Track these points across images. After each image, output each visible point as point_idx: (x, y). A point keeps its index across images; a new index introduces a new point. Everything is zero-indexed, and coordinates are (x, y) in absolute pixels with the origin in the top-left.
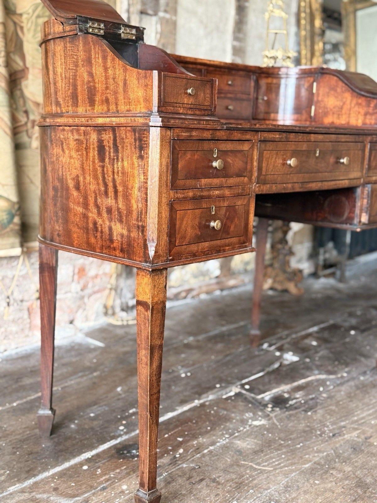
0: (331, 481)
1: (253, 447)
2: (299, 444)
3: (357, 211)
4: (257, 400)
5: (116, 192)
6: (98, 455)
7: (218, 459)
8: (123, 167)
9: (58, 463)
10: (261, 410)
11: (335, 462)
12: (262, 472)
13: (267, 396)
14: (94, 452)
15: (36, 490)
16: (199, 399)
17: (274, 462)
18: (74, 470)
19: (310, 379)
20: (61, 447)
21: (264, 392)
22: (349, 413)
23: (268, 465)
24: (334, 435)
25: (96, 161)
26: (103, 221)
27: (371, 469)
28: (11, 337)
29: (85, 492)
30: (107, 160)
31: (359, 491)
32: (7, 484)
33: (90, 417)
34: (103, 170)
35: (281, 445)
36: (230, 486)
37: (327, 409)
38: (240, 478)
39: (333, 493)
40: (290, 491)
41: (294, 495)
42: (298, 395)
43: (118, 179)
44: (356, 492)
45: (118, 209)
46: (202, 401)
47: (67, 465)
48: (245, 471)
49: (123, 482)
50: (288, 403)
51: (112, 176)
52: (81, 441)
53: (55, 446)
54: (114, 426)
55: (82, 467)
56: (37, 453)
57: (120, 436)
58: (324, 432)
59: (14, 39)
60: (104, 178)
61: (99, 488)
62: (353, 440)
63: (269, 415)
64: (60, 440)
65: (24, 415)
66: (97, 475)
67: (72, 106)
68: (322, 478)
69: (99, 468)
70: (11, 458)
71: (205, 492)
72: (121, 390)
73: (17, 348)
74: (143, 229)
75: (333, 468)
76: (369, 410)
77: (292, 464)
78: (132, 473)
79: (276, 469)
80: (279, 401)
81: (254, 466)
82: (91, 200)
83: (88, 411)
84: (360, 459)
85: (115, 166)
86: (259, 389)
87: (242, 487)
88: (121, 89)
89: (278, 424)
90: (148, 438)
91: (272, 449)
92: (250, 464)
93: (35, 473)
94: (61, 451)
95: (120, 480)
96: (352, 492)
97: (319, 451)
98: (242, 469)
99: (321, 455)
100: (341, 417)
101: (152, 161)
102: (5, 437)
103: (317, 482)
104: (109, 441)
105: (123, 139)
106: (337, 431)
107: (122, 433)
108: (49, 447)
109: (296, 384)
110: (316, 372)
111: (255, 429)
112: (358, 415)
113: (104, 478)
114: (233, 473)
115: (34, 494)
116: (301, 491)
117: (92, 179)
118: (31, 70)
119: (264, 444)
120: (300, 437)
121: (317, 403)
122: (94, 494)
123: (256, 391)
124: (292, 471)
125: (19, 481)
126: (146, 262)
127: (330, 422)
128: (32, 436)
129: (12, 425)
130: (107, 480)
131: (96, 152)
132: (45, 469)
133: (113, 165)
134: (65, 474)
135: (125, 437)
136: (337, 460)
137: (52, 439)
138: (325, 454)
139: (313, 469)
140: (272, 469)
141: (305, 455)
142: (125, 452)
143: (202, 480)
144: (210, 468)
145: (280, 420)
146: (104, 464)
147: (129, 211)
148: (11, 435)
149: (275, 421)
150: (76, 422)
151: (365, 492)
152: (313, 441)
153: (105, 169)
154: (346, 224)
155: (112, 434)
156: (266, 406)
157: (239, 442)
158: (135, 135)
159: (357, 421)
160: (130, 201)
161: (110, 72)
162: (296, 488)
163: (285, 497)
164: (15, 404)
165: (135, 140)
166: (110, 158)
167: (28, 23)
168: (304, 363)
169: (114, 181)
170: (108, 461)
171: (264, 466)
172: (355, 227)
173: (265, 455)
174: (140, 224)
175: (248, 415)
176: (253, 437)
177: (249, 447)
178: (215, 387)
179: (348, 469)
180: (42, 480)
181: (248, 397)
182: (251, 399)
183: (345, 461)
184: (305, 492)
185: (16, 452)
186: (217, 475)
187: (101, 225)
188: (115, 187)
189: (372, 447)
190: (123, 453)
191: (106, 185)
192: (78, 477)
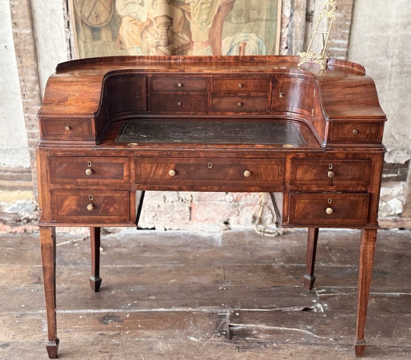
1: (163, 351)
6: (95, 314)
7: (134, 347)
9: (73, 309)
13: (239, 327)
18: (75, 316)
33: (130, 291)
37: (256, 354)
42: (263, 336)
46: (193, 310)
52: (102, 302)
54: (128, 302)
55: (80, 316)
59: (182, 22)
63: (209, 338)
66: (78, 323)
69: (84, 320)
89: (203, 346)
95: (80, 331)
107: (124, 308)
110: (309, 327)
111: (185, 342)
118: (195, 43)
119: (172, 352)
121: (258, 347)
123: (237, 320)
130: (76, 329)
134: (68, 316)
135: (120, 311)
142: (107, 319)
143: (107, 352)
144: (121, 349)
145: (209, 345)
146: (89, 320)
149: (205, 344)
150: (119, 290)
155: (119, 306)
157: (161, 344)
167: (194, 10)
170: (93, 319)
175: (199, 332)
176: (174, 345)
177: (161, 349)
182: (222, 323)
186: (118, 354)
190: (105, 319)
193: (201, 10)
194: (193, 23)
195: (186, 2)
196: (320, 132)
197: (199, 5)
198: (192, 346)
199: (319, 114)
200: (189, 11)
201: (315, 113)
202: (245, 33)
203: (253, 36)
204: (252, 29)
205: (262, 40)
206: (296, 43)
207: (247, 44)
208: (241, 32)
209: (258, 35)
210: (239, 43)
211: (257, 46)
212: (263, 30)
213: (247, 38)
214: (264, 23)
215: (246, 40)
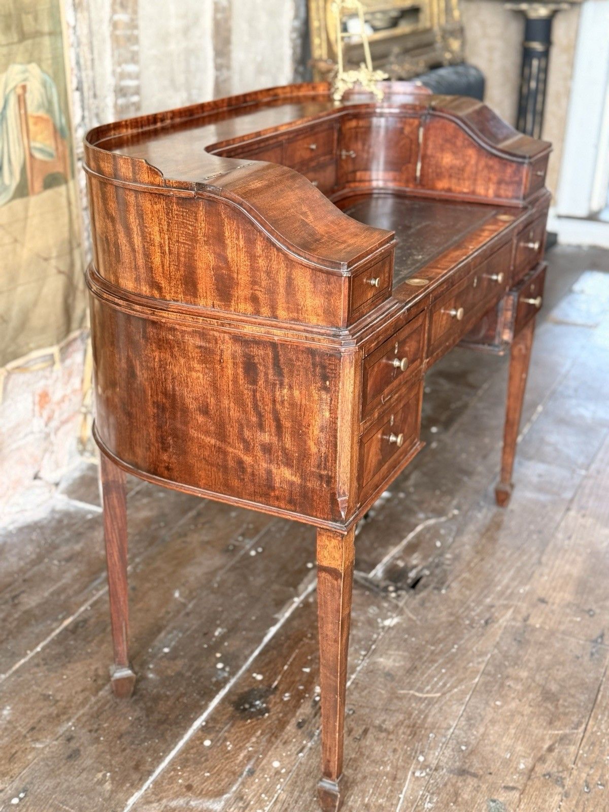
0: (513, 699)
1: (402, 663)
2: (453, 647)
3: (499, 327)
4: (370, 582)
5: (279, 427)
6: (212, 719)
7: (369, 692)
8: (292, 396)
9: (169, 745)
10: (386, 598)
11: (506, 667)
12: (431, 702)
13: (378, 572)
14: (205, 715)
15: (164, 794)
16: (298, 595)
17: (437, 683)
18: (195, 750)
19: (419, 528)
20: (156, 716)
21: (373, 566)
22: (489, 584)
23: (432, 688)
24: (487, 622)
25: (241, 382)
26: (256, 461)
27: (549, 669)
29: (231, 784)
30: (261, 382)
31: (549, 705)
32: (121, 795)
33: (166, 654)
34: (254, 396)
35: (432, 652)
36: (404, 733)
37: (460, 578)
38: (409, 718)
39: (523, 715)
40: (474, 725)
41: (482, 730)
42: (415, 559)
43: (284, 411)
44: (546, 708)
45: (284, 449)
46: (302, 597)
47: (181, 744)
48: (410, 706)
49: (271, 757)
50: (408, 578)
51: (271, 406)
52: (178, 700)
53: (147, 716)
54: (208, 666)
55: (202, 743)
56: (129, 733)
57: (226, 681)
58: (472, 621)
60: (256, 406)
61: (245, 773)
62: (513, 627)
63: (397, 606)
64: (149, 704)
65: (64, 666)
66: (229, 752)
67: (185, 294)
68: (502, 697)
69: (225, 739)
70: (97, 748)
71: (378, 748)
72: (181, 595)
74: (330, 480)
75: (508, 677)
76: (508, 570)
77: (460, 681)
78: (273, 739)
79: (444, 694)
80: (395, 575)
81: (417, 694)
82: (232, 431)
83: (156, 643)
84: (531, 655)
85: (278, 393)
86: (365, 562)
87: (418, 731)
88: (282, 290)
89: (414, 618)
90: (337, 724)
91: (425, 661)
92: (412, 692)
93: (148, 767)
94: (161, 722)
95: (265, 753)
96: (542, 709)
97: (481, 654)
98: (405, 703)
99: (486, 658)
100: (482, 591)
101: (343, 396)
102: (64, 714)
103: (498, 703)
104: (217, 692)
105: (291, 360)
106: (487, 615)
107: (226, 675)
108: (138, 719)
109: (404, 542)
110: (421, 516)
111: (393, 633)
112: (500, 581)
113: (242, 755)
114: (398, 710)
115: (164, 801)
116: (486, 721)
117: (232, 404)
119: (413, 655)
120: (450, 635)
121: (445, 571)
122: (243, 784)
123: (363, 566)
124: (464, 693)
125: (136, 786)
126: (335, 521)
127: (473, 601)
128: (105, 704)
129: (58, 690)
130: (249, 758)
131: (240, 371)
132: (159, 760)
133: (273, 391)
134: (187, 760)
135: (233, 681)
136: (507, 663)
137: (136, 701)
138: (489, 656)
139: (486, 684)
140: (438, 695)
141: (468, 663)
142: (247, 706)
143: (366, 731)
144: (367, 710)
145: (414, 611)
146: (229, 731)
147: (304, 455)
148: (71, 707)
149: (411, 615)
150: (151, 666)
151: (557, 707)
152: (467, 636)
153: (258, 395)
154: (483, 344)
155: (214, 680)
156: (385, 589)
157: (381, 660)
158: (313, 358)
159: (502, 593)
160: (305, 442)
161: (261, 262)
162: (479, 718)
163: (473, 735)
164: (39, 649)
165: (314, 365)
166: (266, 381)
168: (401, 501)
169: (276, 413)
170: (232, 726)
171: (428, 692)
172: (496, 349)
173: (423, 674)
174: (324, 473)
175: (372, 610)
176: (394, 647)
177: (397, 664)
178: (309, 570)
179: (524, 674)
180: (163, 775)
181: (359, 579)
182: (363, 582)
183: (516, 662)
184: (493, 722)
185: (97, 739)
186: (382, 718)
187: (252, 466)
188: (277, 420)
189: (537, 633)
190: (245, 709)
191: (260, 416)
192: (207, 760)
196: (487, 189)
198: (409, 629)
199: (467, 163)
201: (438, 166)
202: (21, 63)
203: (33, 68)
204: (31, 55)
205: (49, 75)
207: (28, 88)
208: (14, 62)
209: (39, 65)
210: (15, 88)
211: (43, 90)
212: (47, 54)
213: (27, 75)
214: (47, 41)
215: (25, 80)
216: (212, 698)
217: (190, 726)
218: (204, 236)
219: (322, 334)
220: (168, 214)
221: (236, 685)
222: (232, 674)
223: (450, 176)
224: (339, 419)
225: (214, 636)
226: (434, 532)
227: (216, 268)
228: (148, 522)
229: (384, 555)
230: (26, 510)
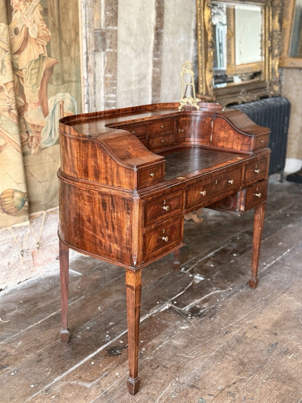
0: (226, 362)
1: (183, 344)
2: (208, 340)
3: (238, 204)
4: (181, 312)
5: (113, 228)
6: (98, 355)
7: (165, 353)
8: (117, 216)
9: (77, 362)
10: (185, 319)
11: (228, 350)
12: (189, 359)
13: (187, 308)
14: (95, 353)
15: (70, 379)
16: (148, 314)
17: (195, 353)
18: (87, 365)
19: (211, 293)
20: (76, 351)
21: (185, 306)
22: (234, 317)
23: (192, 354)
24: (226, 333)
25: (101, 210)
26: (106, 241)
27: (247, 353)
28: (23, 273)
29: (97, 378)
30: (108, 210)
31: (241, 367)
32: (52, 377)
33: (87, 329)
34: (105, 215)
35: (198, 341)
36: (174, 369)
37: (222, 315)
38: (178, 364)
39: (228, 369)
40: (205, 370)
41: (207, 372)
42: (205, 305)
43: (115, 222)
44: (239, 368)
45: (115, 237)
46: (150, 314)
47: (82, 362)
48: (180, 360)
49: (116, 371)
50: (200, 312)
51: (111, 219)
52: (86, 346)
53: (72, 351)
54: (102, 335)
55: (91, 363)
56: (63, 355)
57: (108, 341)
58: (220, 331)
59: (18, 87)
60: (106, 220)
61: (104, 375)
62: (237, 335)
63: (189, 322)
64: (74, 346)
65: (47, 330)
66: (100, 367)
67: (84, 176)
68: (221, 361)
69: (100, 363)
70: (49, 360)
71: (160, 373)
72: (101, 309)
73: (27, 279)
74: (130, 249)
75: (227, 354)
76: (245, 314)
77: (205, 353)
78: (119, 365)
79: (197, 357)
80: (194, 311)
81: (185, 356)
82: (98, 229)
83: (85, 325)
84: (241, 348)
85: (113, 215)
86: (182, 304)
87: (180, 369)
88: (115, 175)
89: (195, 327)
91: (193, 344)
92: (183, 355)
93: (66, 368)
94: (77, 353)
95: (114, 369)
96: (237, 368)
97: (219, 344)
98: (178, 358)
99: (220, 346)
100: (230, 320)
101: (135, 216)
102: (41, 346)
103: (219, 363)
104: (102, 345)
105: (117, 202)
106: (228, 330)
107: (108, 339)
108: (69, 351)
109: (203, 298)
110: (215, 288)
111: (183, 332)
112: (239, 318)
113: (105, 369)
114: (174, 361)
115: (69, 381)
116: (211, 369)
117: (98, 219)
118: (29, 104)
119: (189, 341)
120: (208, 335)
121: (216, 311)
122: (101, 379)
123: (181, 305)
124: (205, 358)
125: (59, 374)
126: (132, 266)
127: (224, 324)
128: (57, 345)
129: (42, 338)
130: (107, 370)
131: (101, 205)
132: (72, 366)
133: (111, 214)
134: (83, 368)
135: (110, 342)
136: (229, 349)
137: (70, 345)
138: (222, 345)
139: (216, 356)
140: (194, 357)
141: (211, 347)
142: (113, 352)
143: (158, 367)
144: (161, 359)
145: (196, 325)
146: (102, 360)
147: (122, 239)
148: (44, 344)
149: (194, 326)
150: (80, 333)
151: (244, 368)
152: (215, 337)
153: (107, 215)
154: (232, 211)
155: (103, 341)
156: (187, 315)
157: (175, 341)
158: (124, 201)
159: (239, 322)
160: (122, 234)
161: (109, 165)
162: (208, 368)
163: (203, 373)
164: (39, 322)
165: (125, 204)
166: (109, 210)
167: (26, 75)
168: (207, 282)
169: (112, 222)
170: (104, 358)
171: (190, 356)
172: (237, 213)
173: (190, 349)
174: (128, 246)
175: (178, 322)
176: (182, 337)
177: (181, 344)
178: (157, 304)
179: (235, 354)
180: (71, 372)
181: (177, 310)
182: (178, 311)
183: (233, 349)
184: (213, 370)
185: (51, 356)
186: (166, 363)
187: (105, 243)
188: (113, 225)
189: (247, 339)
190: (112, 353)
191: (107, 223)
192: (90, 369)
193: (31, 75)
194: (27, 87)
195: (20, 68)
196: (238, 147)
197: (29, 71)
198: (191, 331)
199: (230, 136)
200: (22, 76)
201: (219, 137)
202: (62, 93)
203: (68, 95)
204: (67, 89)
205: (74, 97)
206: (91, 98)
207: (65, 102)
208: (59, 92)
209: (70, 94)
210: (59, 102)
211: (71, 103)
212: (74, 89)
213: (65, 97)
214: (74, 84)
215: (64, 99)
216: (100, 347)
217: (88, 356)
218: (91, 155)
219: (128, 192)
220: (79, 147)
221: (111, 344)
222: (111, 339)
223: (223, 141)
224: (133, 225)
225: (109, 325)
226: (218, 296)
227: (95, 167)
228: (97, 280)
229: (192, 302)
230: (50, 271)
